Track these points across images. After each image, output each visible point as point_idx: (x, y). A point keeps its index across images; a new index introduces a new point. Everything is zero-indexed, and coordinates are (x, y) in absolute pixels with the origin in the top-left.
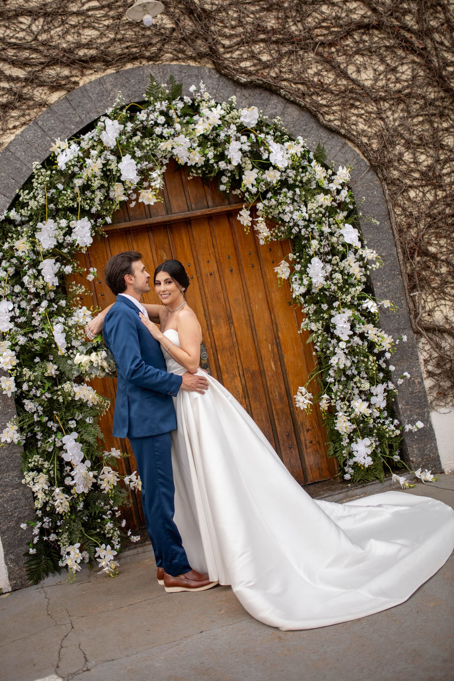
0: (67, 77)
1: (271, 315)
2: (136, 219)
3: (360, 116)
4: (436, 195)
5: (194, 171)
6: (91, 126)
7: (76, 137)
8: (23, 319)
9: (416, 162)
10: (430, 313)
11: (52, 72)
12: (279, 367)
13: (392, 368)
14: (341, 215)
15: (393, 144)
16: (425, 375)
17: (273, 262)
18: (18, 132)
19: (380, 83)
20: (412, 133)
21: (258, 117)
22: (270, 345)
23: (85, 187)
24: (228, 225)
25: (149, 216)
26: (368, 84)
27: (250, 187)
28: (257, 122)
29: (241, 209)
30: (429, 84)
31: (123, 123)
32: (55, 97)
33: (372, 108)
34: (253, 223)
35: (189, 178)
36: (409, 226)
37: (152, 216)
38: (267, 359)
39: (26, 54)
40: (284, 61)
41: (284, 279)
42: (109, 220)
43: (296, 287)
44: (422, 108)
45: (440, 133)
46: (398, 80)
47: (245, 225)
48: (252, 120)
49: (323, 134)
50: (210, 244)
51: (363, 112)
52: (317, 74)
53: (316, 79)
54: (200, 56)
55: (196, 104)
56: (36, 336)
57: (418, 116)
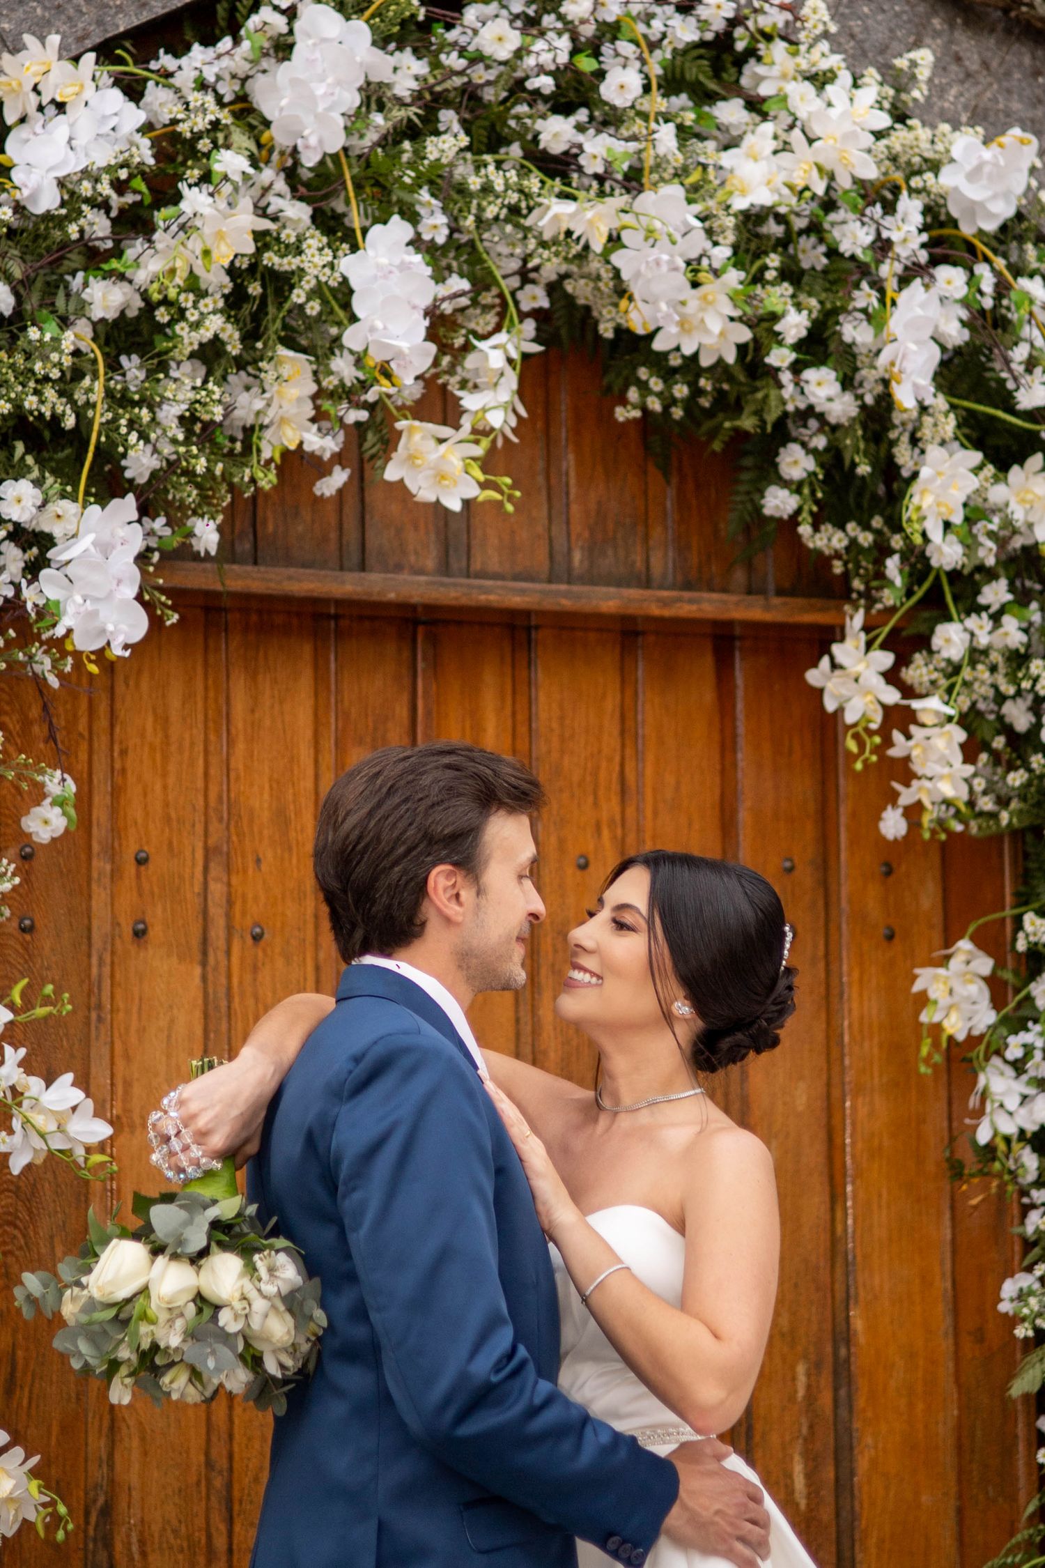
1: (833, 1210)
2: (289, 560)
5: (656, 384)
12: (828, 1494)
17: (890, 937)
21: (1020, 189)
22: (801, 1369)
24: (708, 695)
25: (355, 558)
27: (936, 534)
28: (1010, 212)
29: (841, 632)
35: (621, 414)
37: (371, 560)
38: (775, 1439)
41: (951, 1039)
42: (208, 535)
43: (1008, 1092)
47: (850, 717)
48: (995, 197)
50: (608, 774)
55: (740, 46)
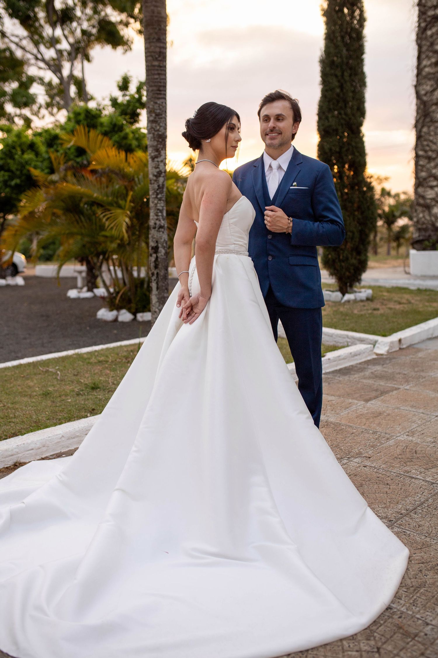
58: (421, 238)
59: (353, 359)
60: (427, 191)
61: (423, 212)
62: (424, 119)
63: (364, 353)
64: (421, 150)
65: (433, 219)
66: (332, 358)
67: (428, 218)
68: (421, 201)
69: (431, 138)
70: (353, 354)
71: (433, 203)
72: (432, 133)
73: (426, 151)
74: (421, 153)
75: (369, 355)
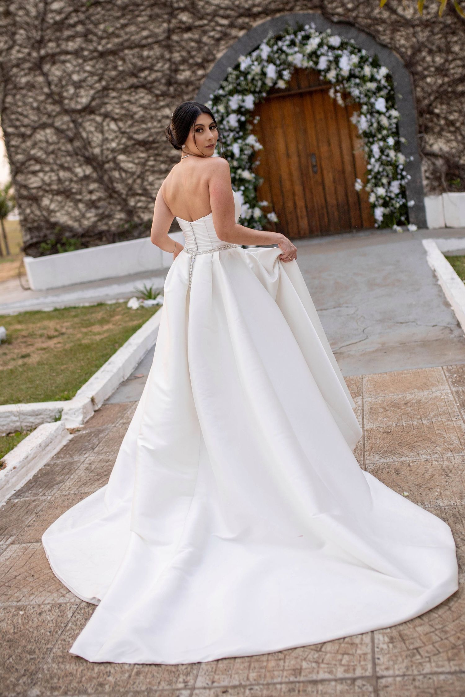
0: (247, 23)
3: (402, 36)
4: (443, 81)
6: (257, 48)
7: (250, 54)
8: (224, 140)
9: (433, 61)
10: (431, 146)
11: (240, 21)
13: (404, 173)
14: (384, 92)
15: (420, 51)
16: (424, 178)
18: (224, 51)
19: (417, 16)
20: (433, 44)
21: (341, 41)
23: (253, 79)
26: (409, 17)
28: (340, 43)
29: (330, 88)
30: (448, 14)
31: (271, 47)
32: (241, 33)
33: (411, 30)
34: (336, 96)
36: (424, 98)
39: (229, 12)
40: (361, 7)
42: (264, 94)
43: (360, 129)
44: (442, 29)
45: (451, 44)
46: (428, 13)
47: (331, 97)
48: (337, 42)
49: (379, 48)
51: (404, 33)
52: (380, 13)
53: (378, 16)
54: (314, 8)
55: (309, 35)
56: (230, 148)
57: (438, 33)
58: (35, 240)
59: (44, 452)
60: (30, 179)
61: (30, 206)
62: (5, 86)
63: (56, 437)
64: (10, 126)
65: (45, 213)
66: (17, 465)
67: (38, 213)
68: (25, 193)
69: (20, 110)
70: (43, 445)
71: (41, 193)
72: (20, 104)
73: (16, 127)
74: (10, 130)
75: (63, 437)
